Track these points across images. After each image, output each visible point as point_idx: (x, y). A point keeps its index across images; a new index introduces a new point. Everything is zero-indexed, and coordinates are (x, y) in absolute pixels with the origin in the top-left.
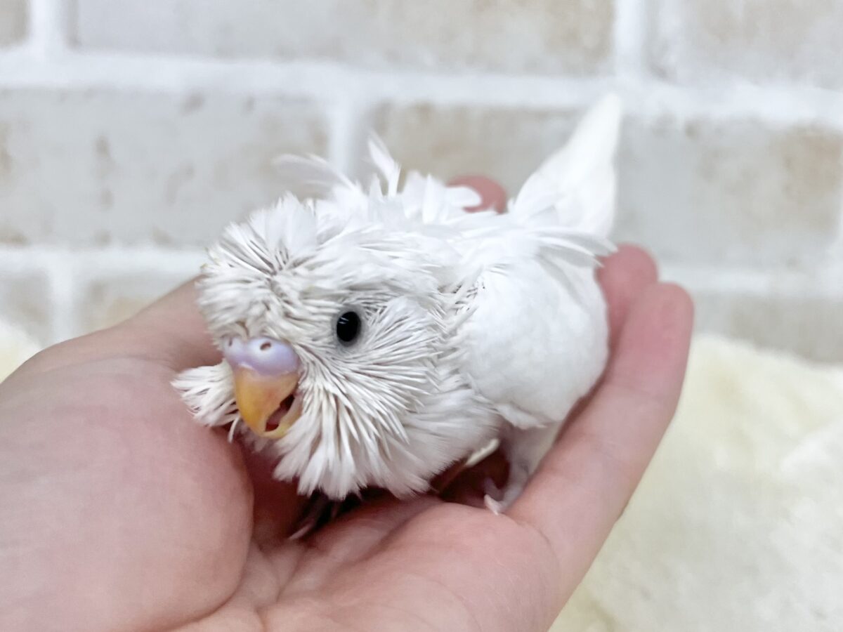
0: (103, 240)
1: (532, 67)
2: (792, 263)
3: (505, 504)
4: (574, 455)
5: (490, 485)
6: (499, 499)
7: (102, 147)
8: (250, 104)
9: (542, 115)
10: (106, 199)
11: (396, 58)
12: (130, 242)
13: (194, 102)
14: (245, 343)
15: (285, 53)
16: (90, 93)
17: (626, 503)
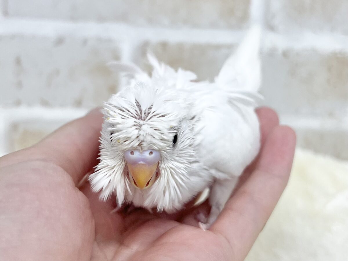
0: (18, 103)
1: (213, 26)
2: (331, 115)
3: (208, 225)
4: (240, 203)
5: (202, 216)
6: (206, 223)
7: (18, 61)
8: (85, 42)
9: (218, 47)
10: (20, 85)
11: (151, 21)
12: (30, 104)
13: (60, 41)
14: (141, 153)
15: (101, 19)
16: (13, 37)
17: (265, 225)
